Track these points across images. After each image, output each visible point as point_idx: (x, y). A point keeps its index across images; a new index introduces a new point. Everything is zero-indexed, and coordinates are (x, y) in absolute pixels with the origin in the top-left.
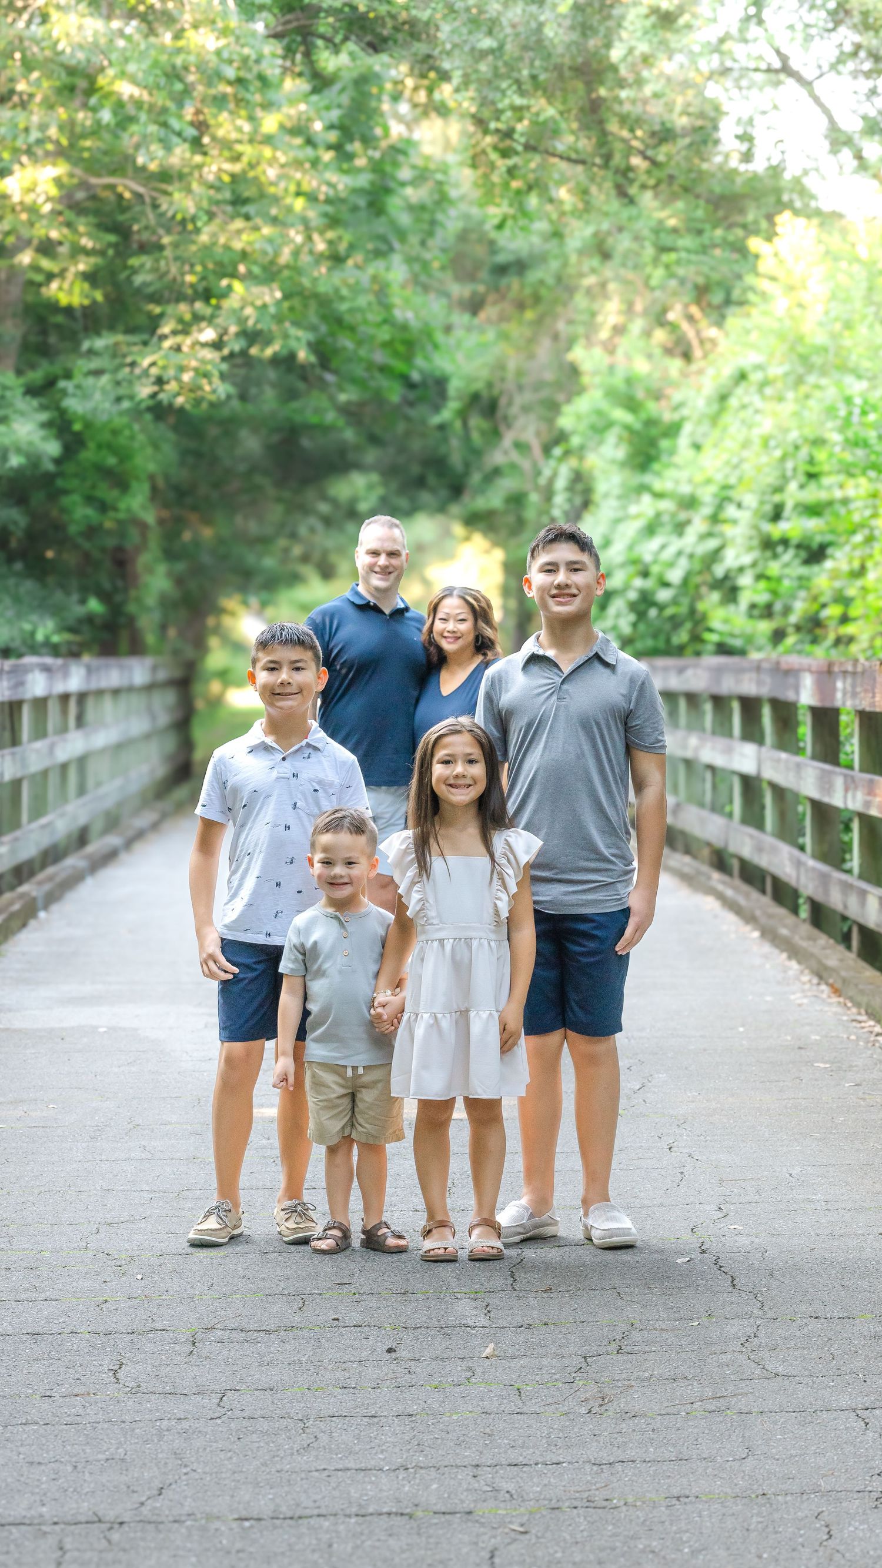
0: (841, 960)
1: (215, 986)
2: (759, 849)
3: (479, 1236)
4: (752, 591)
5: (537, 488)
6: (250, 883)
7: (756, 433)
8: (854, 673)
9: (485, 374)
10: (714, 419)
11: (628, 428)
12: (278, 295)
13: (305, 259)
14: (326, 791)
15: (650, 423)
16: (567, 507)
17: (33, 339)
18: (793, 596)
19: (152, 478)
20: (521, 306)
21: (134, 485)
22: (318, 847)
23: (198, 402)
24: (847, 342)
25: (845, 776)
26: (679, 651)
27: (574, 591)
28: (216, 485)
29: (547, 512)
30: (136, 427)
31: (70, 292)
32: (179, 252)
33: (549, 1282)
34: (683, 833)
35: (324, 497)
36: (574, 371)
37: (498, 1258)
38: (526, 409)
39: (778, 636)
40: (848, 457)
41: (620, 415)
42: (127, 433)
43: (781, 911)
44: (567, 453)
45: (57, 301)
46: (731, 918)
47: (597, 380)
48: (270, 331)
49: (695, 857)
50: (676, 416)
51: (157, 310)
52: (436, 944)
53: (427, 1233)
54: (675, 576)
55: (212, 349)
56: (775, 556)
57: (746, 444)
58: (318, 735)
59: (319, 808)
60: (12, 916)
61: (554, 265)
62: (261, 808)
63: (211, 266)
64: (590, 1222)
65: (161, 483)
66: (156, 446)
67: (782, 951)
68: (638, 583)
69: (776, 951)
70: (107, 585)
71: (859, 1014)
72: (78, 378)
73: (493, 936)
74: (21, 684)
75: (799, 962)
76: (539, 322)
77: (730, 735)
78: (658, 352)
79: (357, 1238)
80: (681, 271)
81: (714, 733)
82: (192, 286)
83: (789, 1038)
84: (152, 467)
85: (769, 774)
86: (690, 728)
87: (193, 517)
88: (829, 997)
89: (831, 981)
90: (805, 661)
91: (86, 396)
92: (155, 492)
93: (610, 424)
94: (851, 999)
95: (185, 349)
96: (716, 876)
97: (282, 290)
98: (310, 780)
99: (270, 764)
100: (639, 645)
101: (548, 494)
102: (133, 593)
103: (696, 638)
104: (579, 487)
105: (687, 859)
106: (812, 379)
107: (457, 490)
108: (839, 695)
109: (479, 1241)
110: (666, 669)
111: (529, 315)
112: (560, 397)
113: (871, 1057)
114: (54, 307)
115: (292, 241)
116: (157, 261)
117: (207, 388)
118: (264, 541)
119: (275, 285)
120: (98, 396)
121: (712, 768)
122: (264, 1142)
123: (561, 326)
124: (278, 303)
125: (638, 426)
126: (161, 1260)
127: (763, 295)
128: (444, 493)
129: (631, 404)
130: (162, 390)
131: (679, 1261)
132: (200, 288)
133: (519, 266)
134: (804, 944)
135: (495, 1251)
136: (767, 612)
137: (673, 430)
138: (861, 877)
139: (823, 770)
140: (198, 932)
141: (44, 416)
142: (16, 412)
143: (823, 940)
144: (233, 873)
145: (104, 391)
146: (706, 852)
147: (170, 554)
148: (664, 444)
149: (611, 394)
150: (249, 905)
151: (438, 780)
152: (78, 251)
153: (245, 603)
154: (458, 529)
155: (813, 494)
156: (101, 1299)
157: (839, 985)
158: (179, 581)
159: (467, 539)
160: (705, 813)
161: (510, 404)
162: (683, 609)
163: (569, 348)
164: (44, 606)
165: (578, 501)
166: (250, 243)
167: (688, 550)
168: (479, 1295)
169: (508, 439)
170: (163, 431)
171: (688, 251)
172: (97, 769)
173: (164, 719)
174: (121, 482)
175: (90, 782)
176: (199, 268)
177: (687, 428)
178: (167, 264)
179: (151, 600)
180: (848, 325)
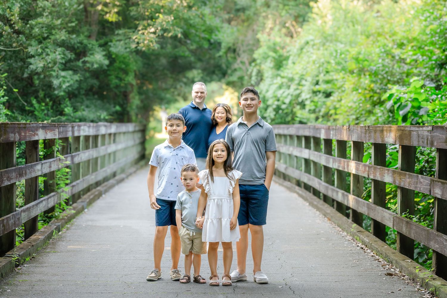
0: (331, 211)
1: (154, 211)
2: (309, 180)
3: (225, 279)
4: (309, 106)
5: (247, 75)
6: (164, 183)
7: (311, 59)
8: (336, 129)
9: (232, 41)
10: (299, 55)
11: (274, 58)
12: (173, 18)
13: (181, 8)
14: (185, 159)
15: (280, 56)
16: (256, 81)
17: (101, 30)
18: (322, 107)
19: (135, 71)
20: (243, 21)
21: (130, 73)
22: (183, 175)
23: (149, 49)
24: (338, 33)
25: (333, 159)
26: (287, 123)
27: (252, 106)
28: (153, 73)
29: (250, 82)
30: (131, 56)
31: (112, 17)
32: (144, 6)
33: (244, 291)
34: (288, 176)
35: (185, 77)
36: (258, 41)
37: (230, 285)
38: (244, 52)
39: (317, 119)
40: (336, 67)
41: (272, 54)
42: (128, 58)
43: (315, 198)
44: (256, 65)
45: (108, 20)
46: (301, 199)
47: (265, 44)
48: (170, 29)
49: (291, 182)
50: (288, 54)
51: (137, 23)
52: (213, 200)
53: (211, 278)
54: (287, 101)
55: (153, 34)
56: (317, 95)
57: (308, 63)
58: (183, 144)
59: (183, 164)
60: (95, 196)
61: (253, 10)
62: (167, 163)
63: (153, 10)
64: (256, 276)
65: (137, 73)
66: (136, 62)
67: (315, 208)
68: (276, 103)
69: (313, 209)
70: (122, 102)
71: (335, 226)
72: (114, 42)
73: (228, 198)
74: (98, 130)
75: (319, 212)
76: (249, 26)
77: (301, 147)
78: (283, 35)
79: (192, 279)
80: (290, 12)
81: (297, 146)
82: (147, 16)
83: (315, 232)
84: (135, 68)
85: (312, 158)
86: (290, 145)
87: (147, 83)
88: (327, 221)
89: (328, 217)
90: (322, 126)
91: (116, 47)
92: (136, 76)
93: (268, 57)
94: (333, 222)
95: (145, 34)
96: (297, 188)
97: (174, 17)
98: (181, 156)
99: (170, 151)
100: (277, 121)
101: (250, 77)
102: (129, 105)
103: (293, 119)
104: (260, 74)
105: (289, 183)
106: (328, 44)
107: (224, 74)
108: (331, 135)
109: (225, 281)
110: (284, 128)
111: (246, 24)
112: (254, 48)
113: (338, 237)
114: (107, 21)
115: (177, 3)
116: (137, 8)
117: (152, 45)
118: (167, 89)
119: (172, 15)
120: (120, 47)
121: (296, 157)
122: (167, 256)
123: (255, 27)
124: (173, 21)
125: (277, 57)
126: (139, 284)
127: (314, 19)
128: (220, 75)
129: (275, 51)
130: (138, 46)
131: (279, 287)
132: (150, 16)
133: (243, 10)
134: (321, 206)
135: (229, 283)
136: (314, 111)
137: (287, 58)
138: (337, 187)
139: (327, 157)
140: (150, 196)
141: (104, 53)
142: (96, 52)
143: (326, 205)
144: (160, 180)
145: (122, 46)
146: (294, 181)
147: (140, 93)
148: (284, 62)
149: (269, 48)
150: (164, 189)
151: (214, 156)
152: (114, 6)
153: (161, 108)
154: (224, 86)
155: (328, 77)
156: (124, 293)
157: (330, 218)
158: (142, 101)
159: (227, 89)
160: (294, 170)
161: (240, 50)
162: (289, 111)
163: (257, 34)
164: (103, 108)
165: (259, 79)
166: (165, 3)
167: (291, 93)
168: (225, 294)
169: (239, 61)
170: (139, 58)
171: (293, 6)
172: (118, 155)
173: (138, 141)
174: (126, 72)
175: (117, 159)
176: (149, 11)
177: (291, 58)
178: (140, 9)
179: (134, 107)
180: (339, 28)
